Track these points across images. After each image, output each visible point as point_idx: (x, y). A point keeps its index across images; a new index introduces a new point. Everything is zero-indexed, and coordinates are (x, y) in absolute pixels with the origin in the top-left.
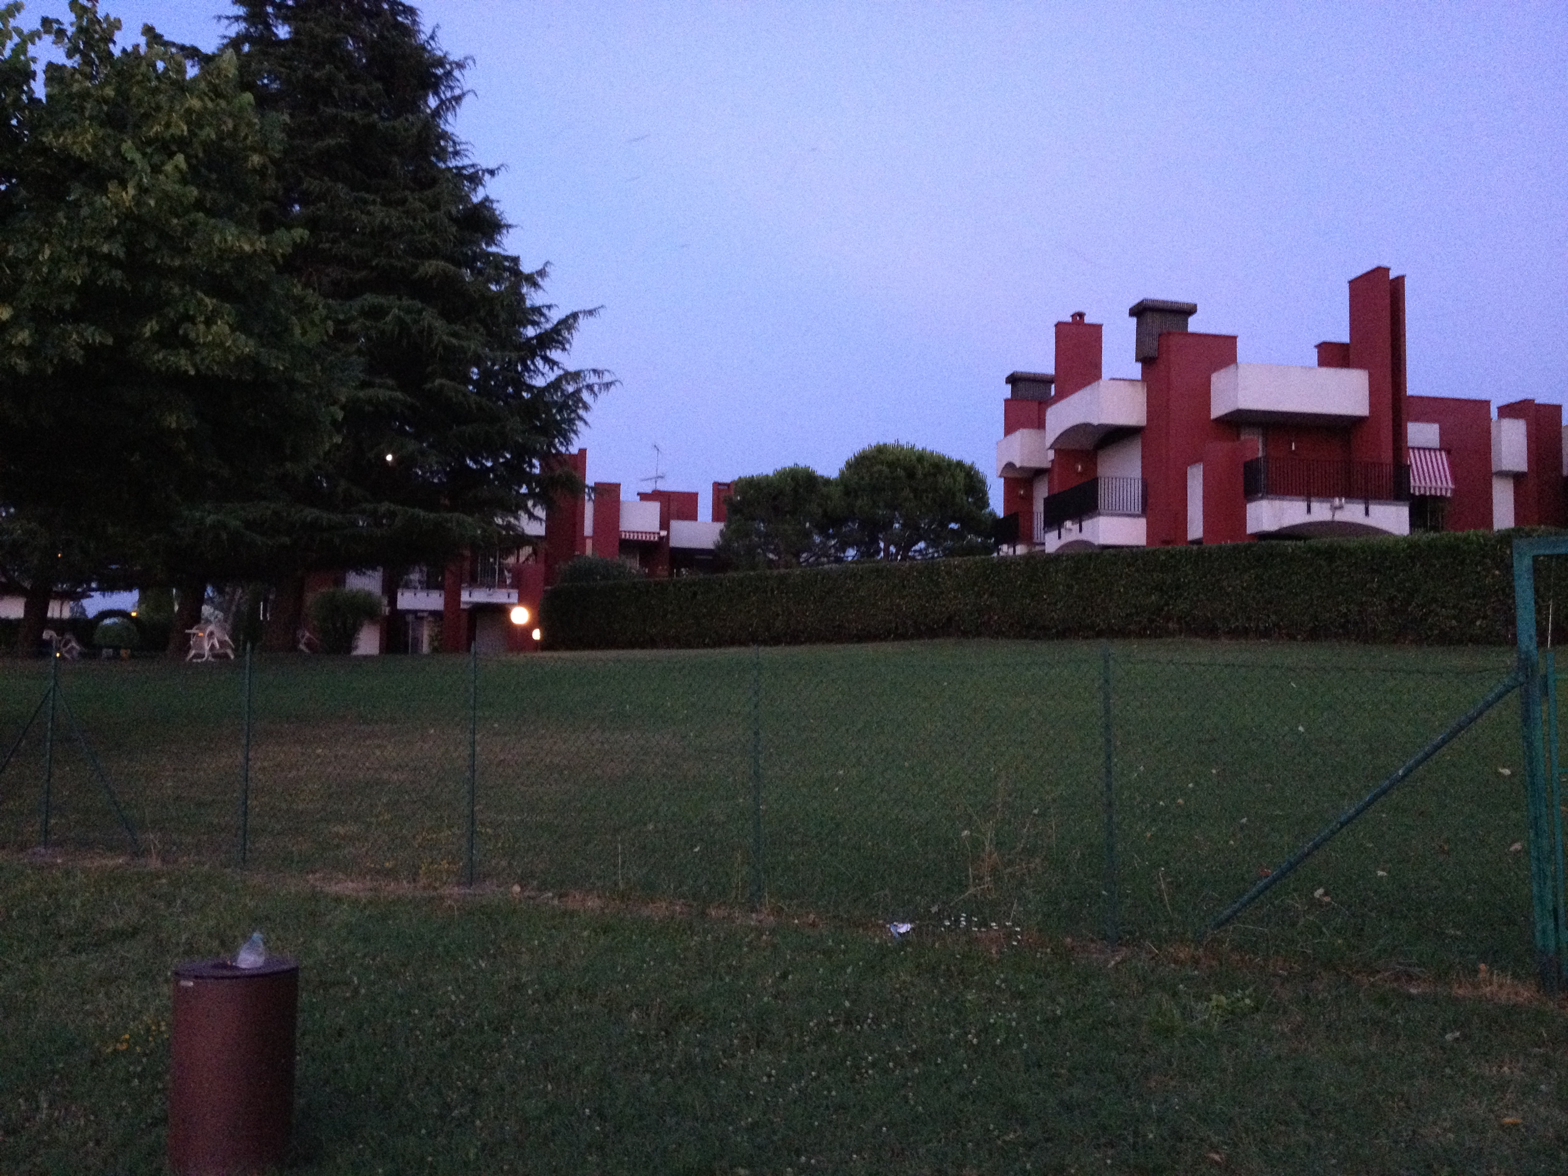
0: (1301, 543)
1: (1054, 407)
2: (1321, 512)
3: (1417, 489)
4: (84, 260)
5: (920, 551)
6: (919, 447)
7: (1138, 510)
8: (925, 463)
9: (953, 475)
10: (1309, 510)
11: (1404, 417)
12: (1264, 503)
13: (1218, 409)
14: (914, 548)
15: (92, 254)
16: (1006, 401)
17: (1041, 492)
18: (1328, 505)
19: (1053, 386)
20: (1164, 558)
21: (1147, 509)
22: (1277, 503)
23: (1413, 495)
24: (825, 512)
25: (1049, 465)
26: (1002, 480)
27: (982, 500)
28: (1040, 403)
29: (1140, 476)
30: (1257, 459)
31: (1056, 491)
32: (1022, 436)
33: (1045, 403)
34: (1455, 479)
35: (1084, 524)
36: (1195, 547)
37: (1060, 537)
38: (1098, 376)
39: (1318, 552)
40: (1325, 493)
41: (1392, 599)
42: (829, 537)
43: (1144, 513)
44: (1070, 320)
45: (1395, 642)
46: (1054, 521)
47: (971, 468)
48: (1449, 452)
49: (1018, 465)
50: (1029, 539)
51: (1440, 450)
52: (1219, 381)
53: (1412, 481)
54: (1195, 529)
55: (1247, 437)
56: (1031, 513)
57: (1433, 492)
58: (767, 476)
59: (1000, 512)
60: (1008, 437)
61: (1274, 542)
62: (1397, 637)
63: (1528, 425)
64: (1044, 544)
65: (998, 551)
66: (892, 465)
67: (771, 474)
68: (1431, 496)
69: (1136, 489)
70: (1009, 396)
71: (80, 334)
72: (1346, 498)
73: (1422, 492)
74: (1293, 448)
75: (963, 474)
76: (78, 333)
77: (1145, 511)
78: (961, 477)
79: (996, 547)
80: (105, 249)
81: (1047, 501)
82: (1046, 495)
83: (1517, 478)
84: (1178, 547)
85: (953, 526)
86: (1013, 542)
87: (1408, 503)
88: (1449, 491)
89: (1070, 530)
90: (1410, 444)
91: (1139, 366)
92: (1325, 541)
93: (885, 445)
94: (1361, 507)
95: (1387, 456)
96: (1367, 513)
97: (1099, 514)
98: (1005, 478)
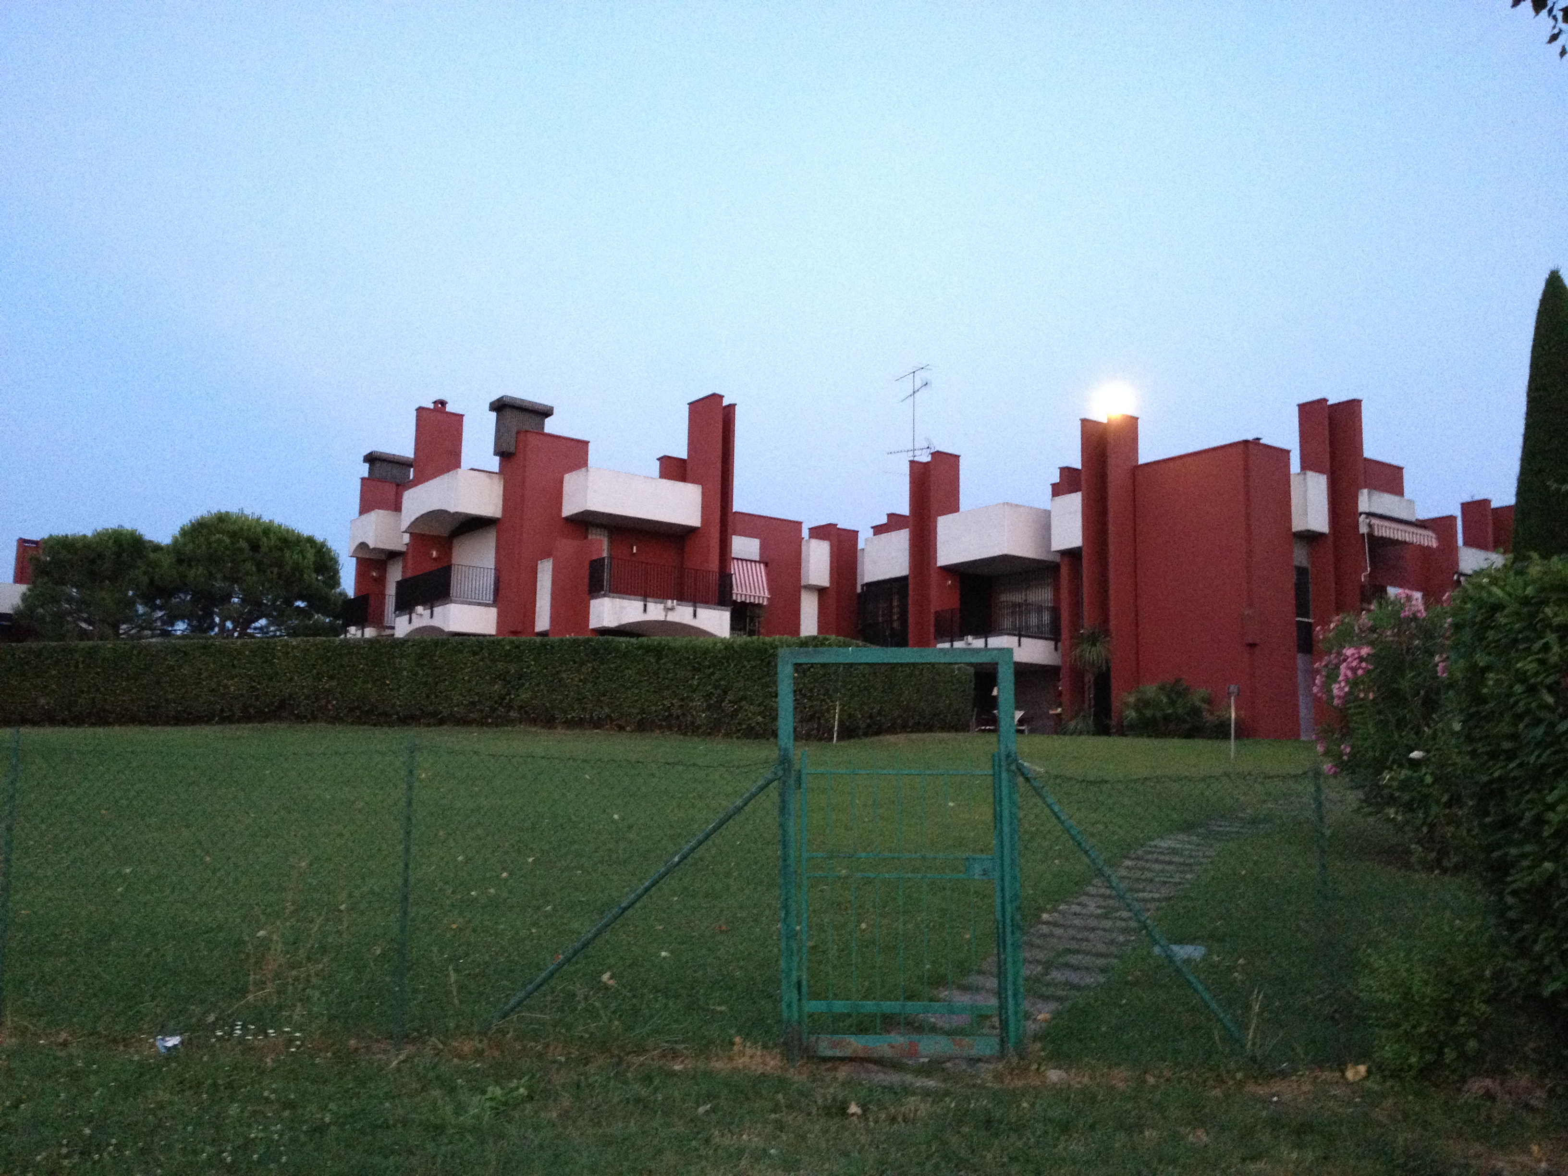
0: (634, 640)
1: (411, 491)
2: (656, 612)
3: (739, 597)
5: (261, 629)
6: (266, 518)
7: (490, 598)
8: (272, 536)
9: (302, 552)
10: (645, 610)
11: (730, 531)
12: (606, 600)
13: (569, 509)
14: (253, 625)
16: (363, 479)
17: (395, 574)
18: (661, 606)
19: (412, 470)
20: (508, 648)
21: (499, 597)
22: (617, 601)
23: (735, 602)
24: (152, 581)
25: (404, 549)
26: (355, 559)
27: (333, 579)
28: (398, 485)
29: (492, 565)
30: (603, 559)
31: (409, 575)
32: (377, 516)
33: (402, 485)
34: (771, 590)
35: (435, 609)
36: (538, 639)
37: (410, 621)
38: (458, 465)
39: (648, 649)
40: (661, 595)
41: (709, 695)
42: (155, 608)
43: (496, 602)
44: (431, 406)
45: (710, 734)
46: (405, 606)
47: (323, 545)
48: (766, 565)
49: (371, 546)
50: (378, 621)
51: (760, 562)
52: (571, 481)
53: (735, 587)
54: (543, 622)
55: (594, 537)
56: (382, 595)
57: (752, 600)
58: (85, 536)
59: (351, 593)
60: (364, 517)
61: (610, 638)
62: (712, 730)
63: (831, 546)
64: (393, 628)
65: (346, 632)
66: (234, 535)
67: (89, 534)
68: (750, 603)
69: (488, 580)
70: (366, 475)
72: (678, 600)
73: (743, 599)
74: (635, 551)
75: (313, 551)
77: (496, 601)
78: (310, 554)
79: (344, 630)
81: (399, 584)
82: (399, 578)
83: (821, 591)
84: (523, 638)
85: (300, 604)
86: (361, 623)
87: (729, 608)
88: (765, 600)
89: (421, 615)
90: (733, 555)
91: (497, 459)
92: (655, 639)
93: (227, 513)
94: (690, 610)
95: (714, 565)
96: (695, 615)
97: (451, 602)
98: (357, 558)
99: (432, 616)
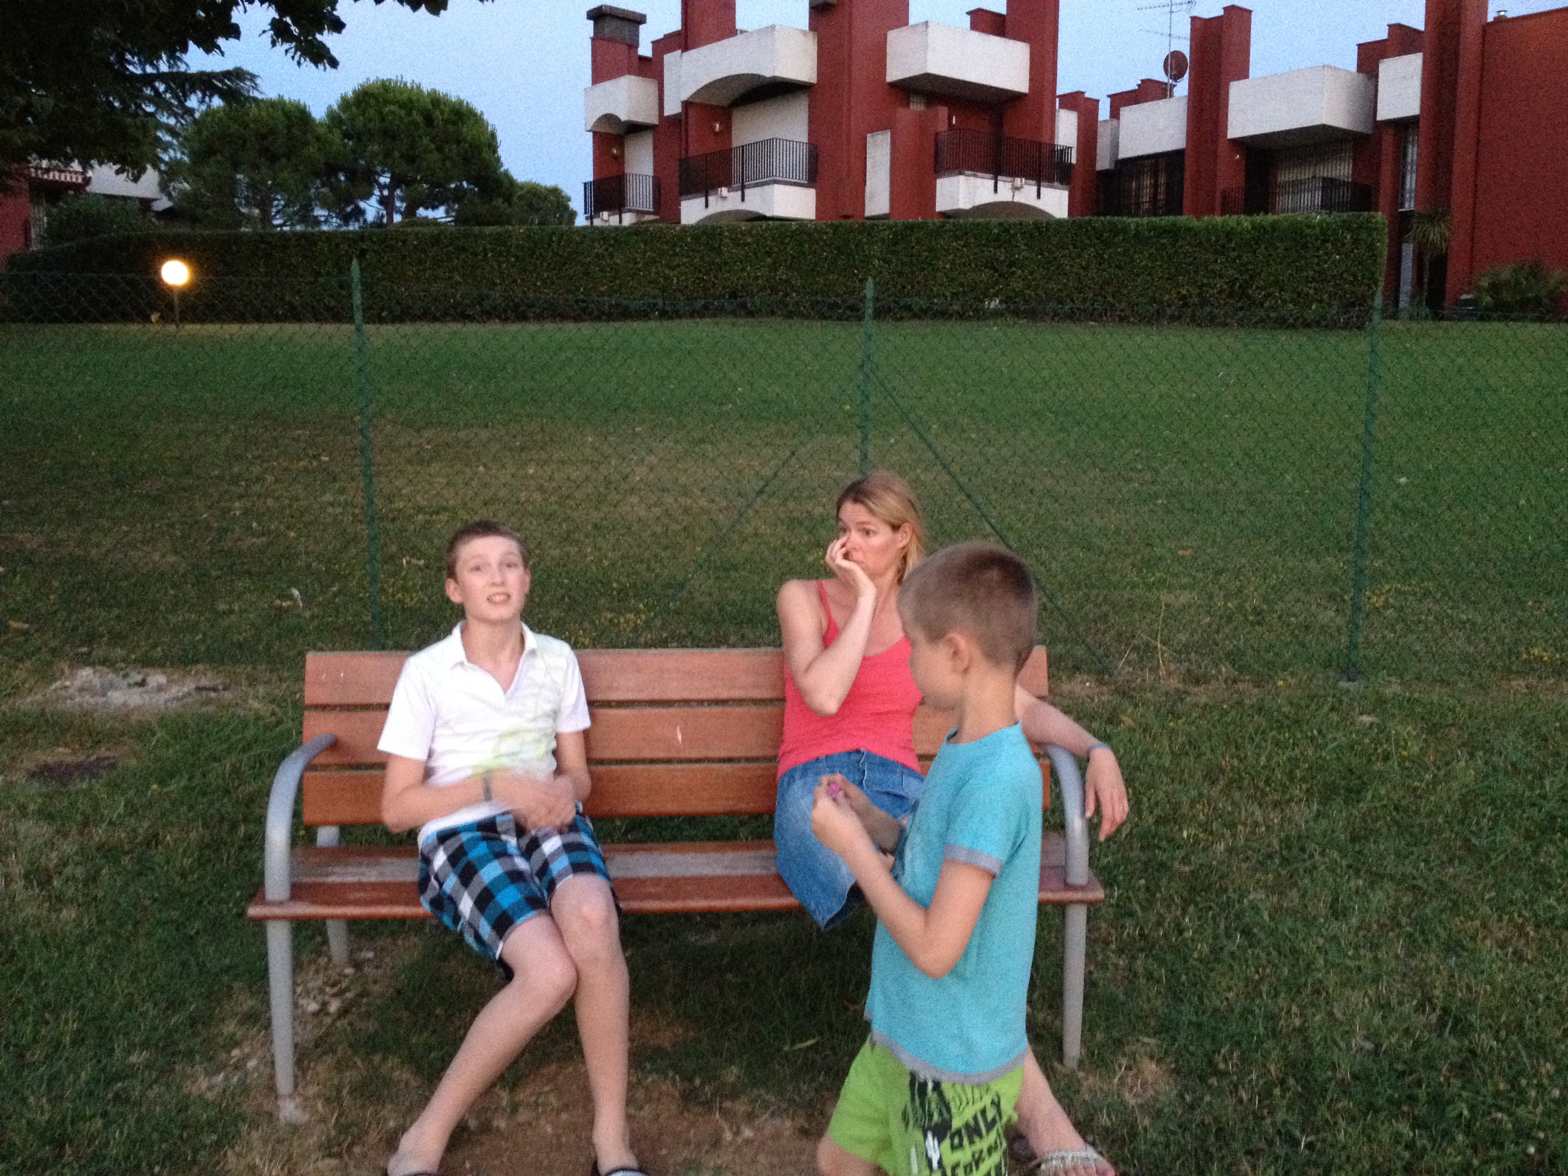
2: (1005, 191)
10: (996, 190)
12: (955, 179)
13: (895, 72)
18: (1011, 184)
21: (815, 176)
28: (629, 46)
29: (806, 139)
32: (624, 84)
35: (747, 192)
36: (880, 223)
37: (707, 206)
40: (1011, 171)
43: (812, 182)
46: (698, 186)
49: (623, 118)
52: (896, 40)
54: (879, 204)
56: (623, 176)
60: (601, 86)
63: (1079, 118)
64: (679, 213)
72: (1025, 179)
74: (954, 122)
84: (855, 223)
87: (1069, 187)
89: (725, 198)
94: (1035, 189)
96: (1039, 196)
97: (774, 182)
98: (594, 133)
99: (743, 199)
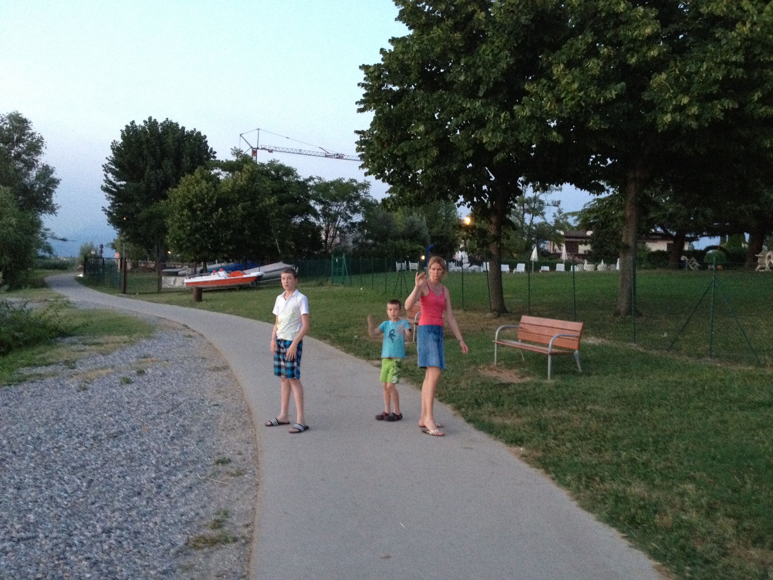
4: (723, 66)
15: (727, 63)
71: (722, 105)
76: (720, 104)
80: (734, 59)
